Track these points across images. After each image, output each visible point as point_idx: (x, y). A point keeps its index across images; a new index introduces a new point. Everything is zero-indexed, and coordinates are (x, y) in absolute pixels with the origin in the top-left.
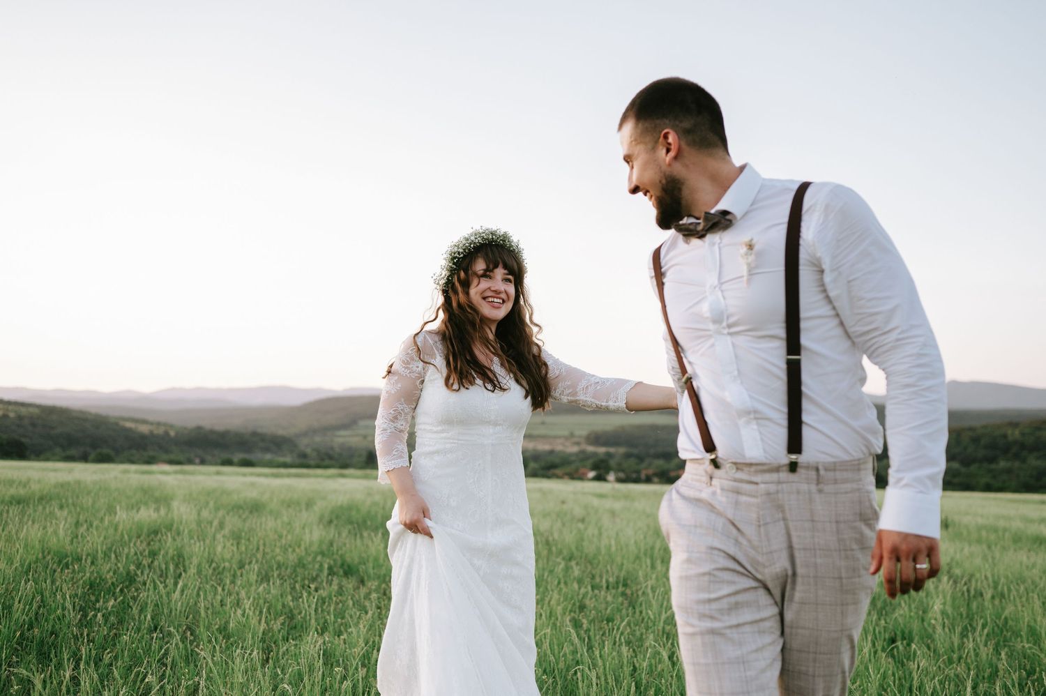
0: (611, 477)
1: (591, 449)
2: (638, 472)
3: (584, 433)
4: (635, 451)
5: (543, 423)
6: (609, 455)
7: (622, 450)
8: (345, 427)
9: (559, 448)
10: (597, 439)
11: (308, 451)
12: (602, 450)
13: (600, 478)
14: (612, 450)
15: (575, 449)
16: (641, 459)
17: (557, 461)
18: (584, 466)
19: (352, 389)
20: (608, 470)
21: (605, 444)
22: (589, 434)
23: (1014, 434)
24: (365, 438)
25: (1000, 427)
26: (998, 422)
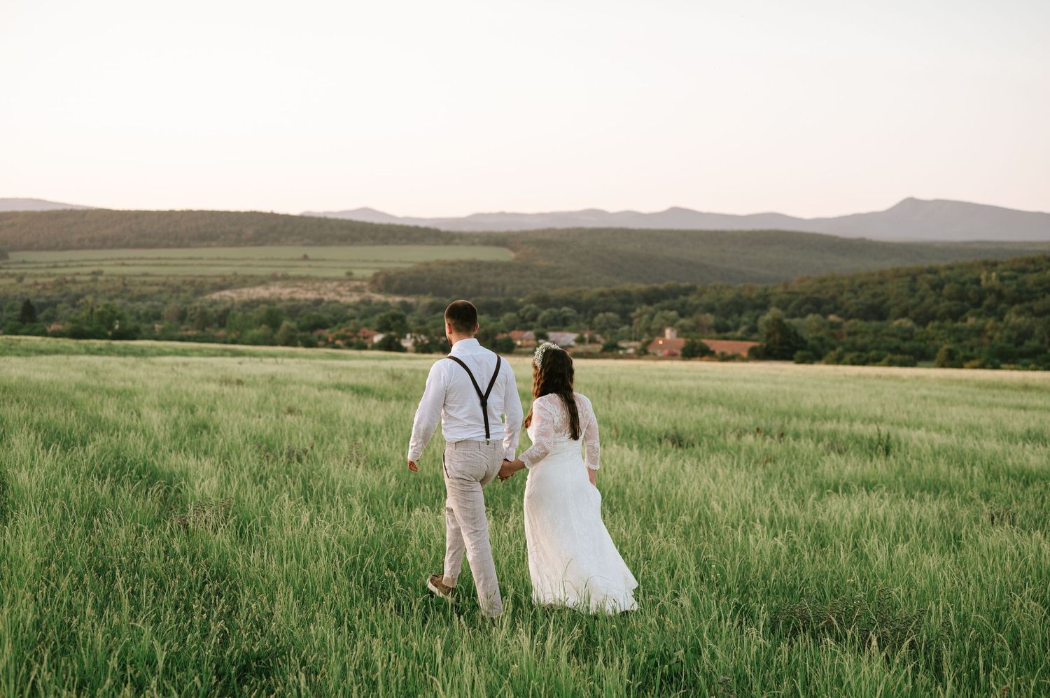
0: (407, 343)
1: (378, 297)
3: (369, 273)
5: (305, 258)
6: (407, 308)
7: (426, 300)
9: (331, 296)
10: (387, 282)
12: (396, 299)
13: (391, 345)
14: (410, 300)
15: (355, 298)
17: (327, 316)
18: (367, 325)
20: (403, 330)
21: (401, 291)
22: (376, 275)
23: (990, 279)
24: (21, 279)
25: (970, 267)
26: (970, 260)
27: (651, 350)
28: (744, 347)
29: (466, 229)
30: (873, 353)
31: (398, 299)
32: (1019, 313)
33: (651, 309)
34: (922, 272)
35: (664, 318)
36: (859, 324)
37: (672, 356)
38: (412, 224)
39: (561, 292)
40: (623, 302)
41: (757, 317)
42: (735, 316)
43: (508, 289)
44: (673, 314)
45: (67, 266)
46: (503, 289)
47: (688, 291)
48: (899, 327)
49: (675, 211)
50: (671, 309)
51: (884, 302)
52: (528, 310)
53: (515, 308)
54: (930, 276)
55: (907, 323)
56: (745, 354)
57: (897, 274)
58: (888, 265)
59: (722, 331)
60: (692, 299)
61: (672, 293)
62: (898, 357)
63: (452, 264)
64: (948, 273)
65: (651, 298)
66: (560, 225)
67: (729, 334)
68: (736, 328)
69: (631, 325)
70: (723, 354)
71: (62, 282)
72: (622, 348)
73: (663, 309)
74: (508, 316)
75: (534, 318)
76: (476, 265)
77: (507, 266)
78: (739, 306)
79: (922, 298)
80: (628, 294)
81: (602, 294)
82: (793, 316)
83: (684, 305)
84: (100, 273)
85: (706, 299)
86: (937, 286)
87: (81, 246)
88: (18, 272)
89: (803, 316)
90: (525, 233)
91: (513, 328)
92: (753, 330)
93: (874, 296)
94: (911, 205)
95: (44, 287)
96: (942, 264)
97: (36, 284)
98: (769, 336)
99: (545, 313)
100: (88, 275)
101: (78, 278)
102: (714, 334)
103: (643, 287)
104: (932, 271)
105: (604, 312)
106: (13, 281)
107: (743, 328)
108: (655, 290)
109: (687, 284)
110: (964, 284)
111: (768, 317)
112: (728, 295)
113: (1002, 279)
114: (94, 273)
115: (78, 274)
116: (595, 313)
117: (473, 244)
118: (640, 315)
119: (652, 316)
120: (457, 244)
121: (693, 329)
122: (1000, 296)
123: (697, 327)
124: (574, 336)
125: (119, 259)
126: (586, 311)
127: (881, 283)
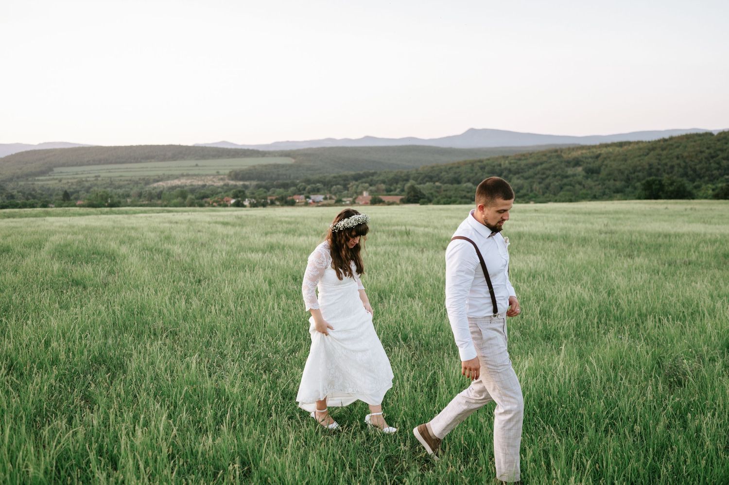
0: (246, 203)
1: (232, 183)
2: (265, 198)
3: (227, 172)
4: (264, 183)
5: (197, 165)
6: (246, 187)
7: (254, 183)
8: (43, 173)
9: (210, 183)
10: (236, 175)
11: (15, 192)
13: (239, 205)
14: (247, 183)
15: (221, 183)
16: (267, 188)
17: (208, 192)
18: (228, 196)
19: (45, 143)
20: (244, 197)
21: (242, 179)
22: (230, 172)
23: (506, 164)
24: (60, 181)
25: (497, 159)
26: (496, 156)
27: (357, 202)
28: (397, 199)
29: (271, 149)
30: (453, 199)
31: (241, 183)
32: (518, 178)
33: (357, 183)
34: (476, 162)
35: (363, 187)
36: (449, 186)
37: (366, 204)
38: (246, 148)
39: (316, 177)
40: (345, 180)
41: (404, 185)
42: (395, 185)
43: (292, 176)
44: (367, 185)
45: (82, 174)
46: (290, 176)
47: (373, 174)
48: (466, 187)
49: (367, 138)
50: (366, 183)
51: (460, 175)
52: (301, 186)
53: (295, 185)
54: (479, 164)
55: (470, 185)
56: (398, 202)
57: (465, 163)
58: (461, 159)
59: (389, 191)
60: (375, 178)
61: (366, 175)
62: (464, 200)
63: (266, 166)
64: (487, 162)
65: (357, 178)
66: (314, 146)
67: (392, 193)
68: (395, 190)
69: (348, 190)
70: (388, 202)
71: (80, 182)
72: (344, 201)
73: (362, 183)
74: (292, 189)
75: (304, 189)
76: (277, 166)
77: (291, 166)
78: (396, 180)
79: (476, 174)
80: (346, 176)
81: (335, 177)
82: (420, 184)
83: (372, 180)
84: (99, 176)
85: (381, 178)
86: (482, 168)
87: (88, 164)
88: (59, 177)
89: (424, 183)
90: (299, 150)
91: (294, 194)
92: (403, 190)
93: (455, 173)
94: (472, 132)
95: (72, 184)
96: (485, 158)
97: (68, 182)
98: (408, 193)
99: (309, 187)
100: (93, 177)
101: (88, 179)
102: (385, 193)
103: (353, 173)
104: (481, 161)
105: (336, 185)
106: (57, 181)
107: (398, 190)
108: (359, 174)
109: (373, 171)
110: (494, 166)
111: (408, 185)
112: (391, 176)
113: (510, 163)
114: (96, 176)
115: (88, 177)
116: (332, 186)
117: (275, 156)
118: (352, 186)
119: (357, 186)
120: (267, 157)
121: (376, 191)
122: (510, 171)
123: (378, 191)
124: (323, 197)
125: (107, 169)
126: (328, 185)
127: (458, 167)
